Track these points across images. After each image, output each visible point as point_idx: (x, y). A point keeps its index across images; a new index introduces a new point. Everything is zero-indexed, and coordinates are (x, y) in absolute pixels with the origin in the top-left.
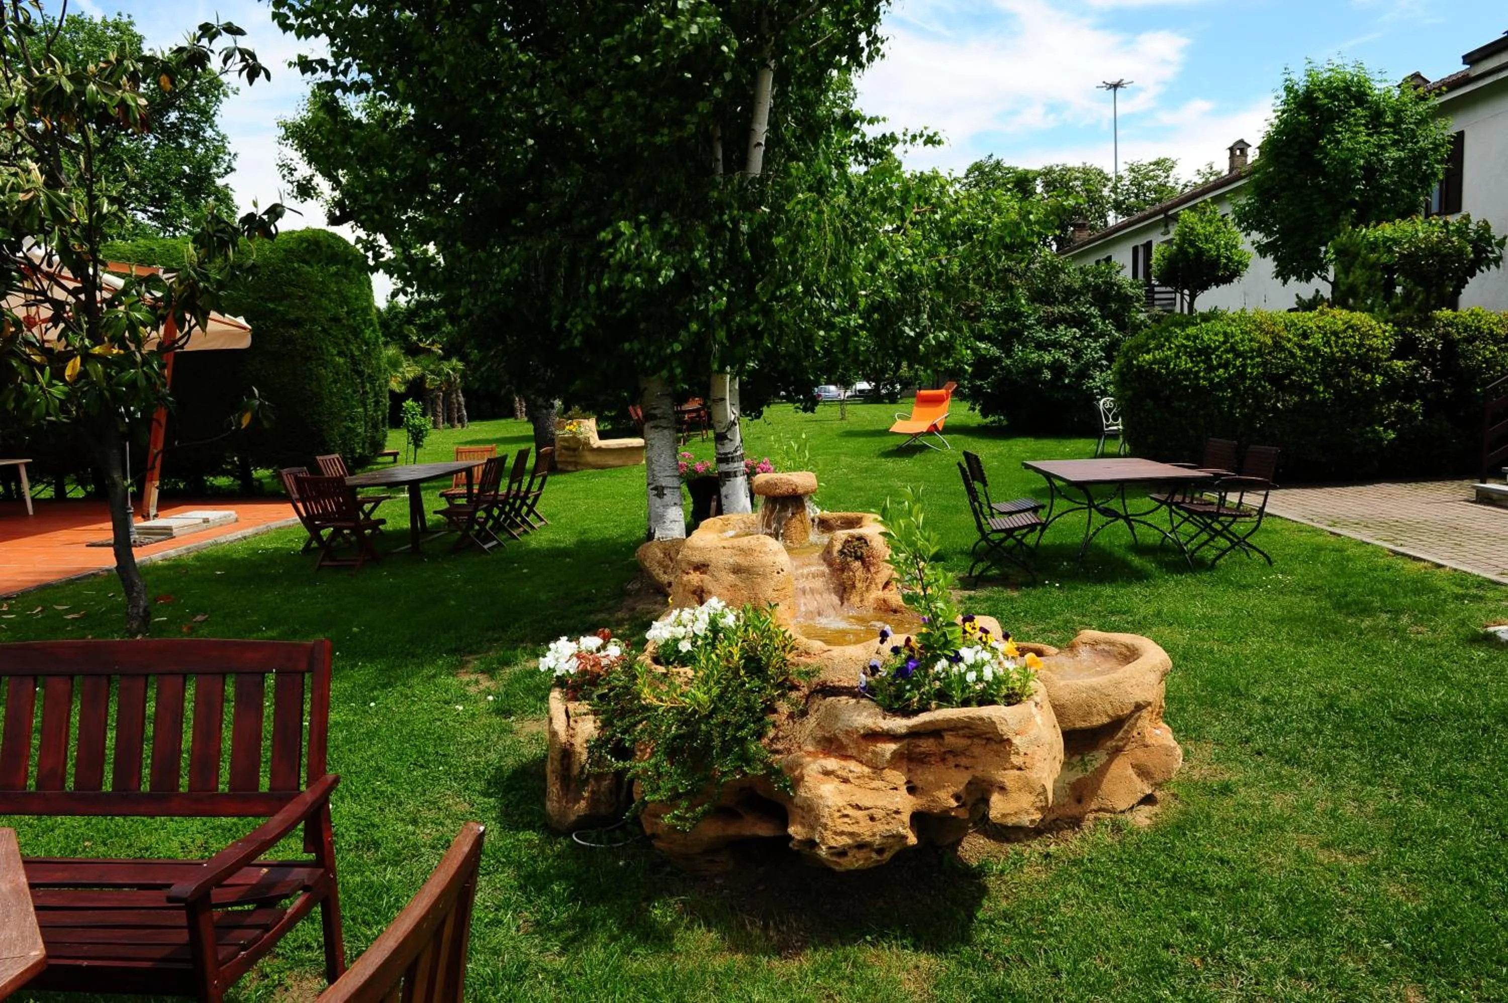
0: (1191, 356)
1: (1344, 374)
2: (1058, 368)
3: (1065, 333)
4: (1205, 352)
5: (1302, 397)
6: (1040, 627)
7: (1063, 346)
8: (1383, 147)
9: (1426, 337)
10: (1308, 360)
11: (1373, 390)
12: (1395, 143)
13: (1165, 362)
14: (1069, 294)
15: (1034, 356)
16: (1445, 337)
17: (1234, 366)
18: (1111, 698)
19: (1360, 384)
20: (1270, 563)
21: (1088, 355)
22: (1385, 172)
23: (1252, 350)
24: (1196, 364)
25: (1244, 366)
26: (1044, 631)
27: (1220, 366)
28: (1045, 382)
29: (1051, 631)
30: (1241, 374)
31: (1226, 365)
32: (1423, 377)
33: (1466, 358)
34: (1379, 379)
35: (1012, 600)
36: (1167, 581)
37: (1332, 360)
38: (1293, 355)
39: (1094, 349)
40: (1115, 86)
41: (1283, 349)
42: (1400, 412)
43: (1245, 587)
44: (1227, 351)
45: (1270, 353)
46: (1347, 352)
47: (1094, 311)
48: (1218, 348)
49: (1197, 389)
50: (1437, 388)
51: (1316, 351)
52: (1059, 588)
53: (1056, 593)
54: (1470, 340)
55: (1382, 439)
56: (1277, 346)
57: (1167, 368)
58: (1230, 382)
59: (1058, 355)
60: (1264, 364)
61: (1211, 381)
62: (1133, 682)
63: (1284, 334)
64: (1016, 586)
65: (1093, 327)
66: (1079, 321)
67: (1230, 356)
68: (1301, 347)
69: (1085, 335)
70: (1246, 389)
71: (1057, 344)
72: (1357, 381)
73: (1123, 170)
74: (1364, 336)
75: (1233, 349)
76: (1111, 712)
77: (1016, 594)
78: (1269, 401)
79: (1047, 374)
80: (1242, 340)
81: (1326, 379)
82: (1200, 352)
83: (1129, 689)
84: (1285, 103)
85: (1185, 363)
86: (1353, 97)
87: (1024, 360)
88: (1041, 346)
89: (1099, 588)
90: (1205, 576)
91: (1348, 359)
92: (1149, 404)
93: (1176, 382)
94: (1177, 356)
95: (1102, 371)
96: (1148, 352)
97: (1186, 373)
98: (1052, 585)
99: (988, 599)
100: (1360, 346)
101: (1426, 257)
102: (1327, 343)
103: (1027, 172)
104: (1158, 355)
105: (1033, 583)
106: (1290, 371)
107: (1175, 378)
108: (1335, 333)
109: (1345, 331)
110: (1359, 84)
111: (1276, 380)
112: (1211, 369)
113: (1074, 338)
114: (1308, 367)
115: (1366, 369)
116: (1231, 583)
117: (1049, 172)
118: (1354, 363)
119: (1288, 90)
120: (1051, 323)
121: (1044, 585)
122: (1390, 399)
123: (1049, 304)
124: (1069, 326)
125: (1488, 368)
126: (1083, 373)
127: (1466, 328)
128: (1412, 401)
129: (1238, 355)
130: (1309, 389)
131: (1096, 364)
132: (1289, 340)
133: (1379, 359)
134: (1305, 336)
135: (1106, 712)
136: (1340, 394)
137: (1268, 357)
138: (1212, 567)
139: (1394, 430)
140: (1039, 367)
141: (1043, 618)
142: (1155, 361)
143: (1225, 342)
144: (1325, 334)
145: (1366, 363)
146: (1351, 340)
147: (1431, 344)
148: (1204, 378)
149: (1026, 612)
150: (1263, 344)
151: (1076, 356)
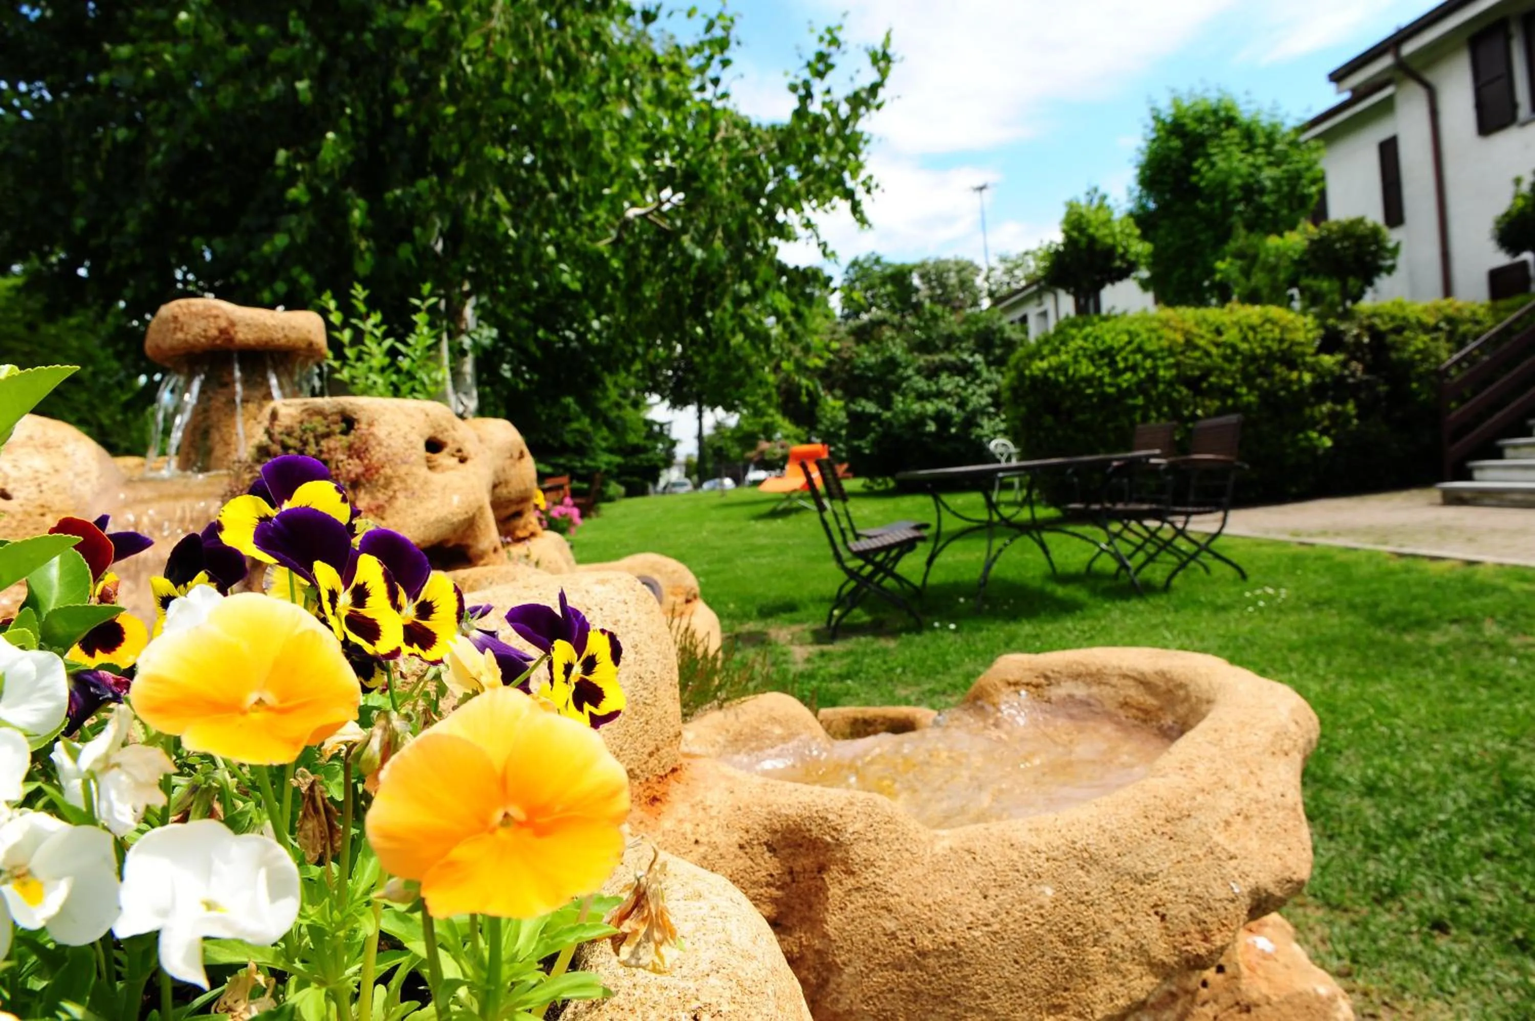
0: (1092, 360)
1: (1265, 373)
2: (942, 419)
3: (947, 382)
4: (1108, 354)
5: (1224, 402)
6: (926, 687)
7: (947, 395)
8: (1259, 168)
9: (1351, 330)
10: (1226, 358)
11: (1302, 390)
12: (1270, 164)
13: (1062, 368)
14: (950, 341)
15: (916, 407)
16: (1371, 330)
17: (1144, 369)
18: (1157, 891)
19: (1287, 383)
20: (1244, 576)
21: (974, 402)
22: (1262, 191)
23: (1162, 350)
24: (1099, 368)
25: (1155, 368)
26: (933, 692)
27: (1126, 369)
28: (930, 434)
29: (944, 693)
30: (1153, 378)
31: (1134, 369)
32: (1353, 374)
33: (1397, 350)
34: (1307, 378)
35: (886, 651)
36: (1108, 610)
37: (1252, 358)
38: (1208, 354)
39: (981, 396)
40: (981, 189)
41: (1196, 347)
42: (1333, 415)
43: (1224, 608)
44: (1134, 352)
45: (1182, 353)
46: (1269, 348)
47: (978, 358)
48: (1122, 349)
49: (1104, 397)
50: (1369, 385)
51: (1234, 347)
52: (955, 631)
53: (951, 638)
54: (1398, 330)
55: (1316, 448)
56: (1190, 344)
57: (1066, 374)
58: (1141, 388)
59: (942, 404)
60: (1177, 365)
61: (1118, 387)
62: (1227, 803)
63: (1195, 330)
64: (893, 634)
65: (978, 375)
66: (964, 370)
67: (1139, 357)
68: (1217, 345)
69: (972, 382)
70: (1160, 395)
71: (941, 394)
72: (1283, 380)
73: (994, 262)
74: (1284, 329)
75: (1139, 349)
76: (1161, 951)
77: (892, 644)
78: (1187, 408)
79: (932, 427)
80: (1149, 339)
81: (1248, 379)
82: (1102, 354)
83: (1220, 838)
84: (1154, 130)
85: (1086, 368)
86: (1222, 120)
87: (906, 412)
88: (922, 396)
89: (1013, 627)
90: (1162, 600)
91: (1271, 356)
92: (1048, 420)
93: (1077, 391)
94: (1076, 360)
95: (990, 419)
96: (1042, 358)
97: (1089, 380)
98: (944, 627)
99: (850, 653)
100: (1281, 341)
101: (1341, 240)
102: (1245, 339)
103: (903, 265)
104: (1054, 360)
105: (918, 628)
106: (1207, 373)
107: (1077, 384)
108: (1253, 328)
109: (1262, 325)
110: (1227, 109)
111: (1193, 384)
112: (1117, 373)
113: (958, 386)
114: (1226, 366)
115: (1291, 364)
116: (1202, 605)
117: (923, 265)
118: (1277, 360)
119: (1156, 118)
120: (932, 373)
121: (933, 629)
122: (1321, 400)
123: (929, 352)
124: (951, 375)
125: (1423, 360)
126: (970, 421)
127: (1393, 318)
128: (1343, 402)
129: (1148, 355)
130: (1229, 392)
131: (982, 411)
132: (1202, 337)
133: (1303, 354)
134: (1219, 332)
135: (1142, 953)
136: (1267, 397)
137: (1181, 358)
138: (1167, 588)
139: (1329, 436)
140: (922, 419)
141: (932, 673)
142: (1051, 368)
143: (1130, 342)
144: (1241, 330)
145: (1290, 359)
146: (1270, 335)
147: (1358, 337)
148: (1111, 385)
149: (904, 668)
150: (1173, 342)
151: (962, 404)
